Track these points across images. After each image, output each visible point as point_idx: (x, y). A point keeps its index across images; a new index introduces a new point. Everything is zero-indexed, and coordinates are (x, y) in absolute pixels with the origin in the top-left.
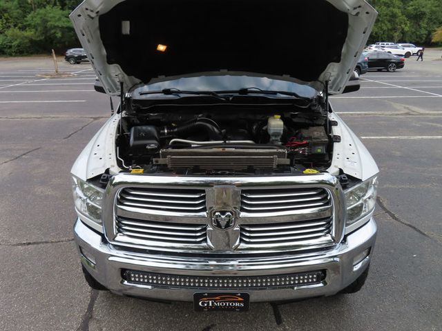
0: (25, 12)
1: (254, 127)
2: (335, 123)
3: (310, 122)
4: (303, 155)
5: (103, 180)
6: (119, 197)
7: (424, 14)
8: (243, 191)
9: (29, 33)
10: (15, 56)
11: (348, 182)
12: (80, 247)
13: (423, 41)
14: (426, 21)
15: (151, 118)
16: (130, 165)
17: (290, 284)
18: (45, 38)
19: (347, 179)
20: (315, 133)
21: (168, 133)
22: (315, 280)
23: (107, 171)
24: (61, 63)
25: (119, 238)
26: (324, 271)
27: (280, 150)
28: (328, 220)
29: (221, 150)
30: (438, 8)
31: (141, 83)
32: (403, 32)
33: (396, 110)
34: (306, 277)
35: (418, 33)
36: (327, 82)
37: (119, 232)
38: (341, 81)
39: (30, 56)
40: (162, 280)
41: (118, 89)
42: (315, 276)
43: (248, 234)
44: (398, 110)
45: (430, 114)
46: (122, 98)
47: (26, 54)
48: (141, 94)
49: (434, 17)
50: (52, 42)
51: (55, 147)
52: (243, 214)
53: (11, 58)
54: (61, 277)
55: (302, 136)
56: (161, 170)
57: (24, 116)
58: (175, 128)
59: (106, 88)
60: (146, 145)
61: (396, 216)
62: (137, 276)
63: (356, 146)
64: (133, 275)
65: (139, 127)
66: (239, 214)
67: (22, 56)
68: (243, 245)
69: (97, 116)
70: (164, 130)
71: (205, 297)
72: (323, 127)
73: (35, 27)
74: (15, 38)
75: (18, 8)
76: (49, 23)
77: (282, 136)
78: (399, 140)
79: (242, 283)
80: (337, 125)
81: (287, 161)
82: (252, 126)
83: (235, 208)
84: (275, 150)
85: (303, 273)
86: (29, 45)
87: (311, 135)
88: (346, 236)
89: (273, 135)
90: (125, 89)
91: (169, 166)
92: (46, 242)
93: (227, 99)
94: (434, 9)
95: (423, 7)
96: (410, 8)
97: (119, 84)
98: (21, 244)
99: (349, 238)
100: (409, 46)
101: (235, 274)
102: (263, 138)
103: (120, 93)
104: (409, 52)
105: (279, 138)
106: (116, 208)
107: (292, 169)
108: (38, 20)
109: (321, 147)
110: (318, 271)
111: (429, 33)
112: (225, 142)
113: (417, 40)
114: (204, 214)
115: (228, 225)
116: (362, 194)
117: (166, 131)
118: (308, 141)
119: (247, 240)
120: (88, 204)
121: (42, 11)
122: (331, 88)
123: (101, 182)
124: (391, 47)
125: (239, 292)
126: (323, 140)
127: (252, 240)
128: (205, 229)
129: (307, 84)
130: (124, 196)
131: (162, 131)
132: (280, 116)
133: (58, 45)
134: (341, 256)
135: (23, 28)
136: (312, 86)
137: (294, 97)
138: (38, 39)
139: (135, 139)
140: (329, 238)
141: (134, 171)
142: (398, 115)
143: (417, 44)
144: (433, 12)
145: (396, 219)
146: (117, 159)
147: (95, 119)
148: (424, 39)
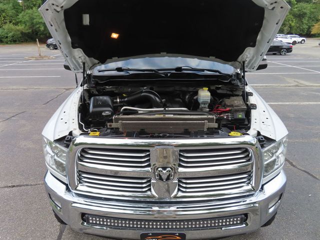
0: (17, 12)
1: (187, 97)
2: (251, 94)
3: (231, 93)
4: (227, 120)
5: (67, 141)
6: (79, 155)
7: (305, 14)
8: (181, 151)
9: (20, 27)
10: (10, 44)
11: (265, 143)
12: (49, 194)
13: (305, 34)
14: (307, 19)
15: (107, 90)
16: (90, 128)
17: (219, 225)
18: (32, 31)
19: (264, 139)
20: (236, 102)
21: (120, 101)
22: (239, 222)
23: (71, 134)
24: (43, 49)
25: (80, 188)
26: (246, 215)
27: (210, 116)
28: (249, 173)
29: (162, 116)
30: (315, 10)
31: (99, 63)
32: (291, 27)
33: (289, 83)
34: (232, 220)
35: (301, 27)
36: (244, 62)
37: (80, 183)
38: (255, 62)
39: (21, 44)
40: (114, 223)
41: (81, 68)
42: (239, 219)
43: (184, 185)
44: (291, 83)
45: (314, 86)
46: (84, 75)
47: (18, 42)
48: (100, 71)
49: (312, 16)
50: (37, 34)
51: (36, 110)
52: (181, 170)
53: (7, 45)
54: (37, 213)
55: (225, 104)
56: (113, 133)
57: (14, 87)
58: (125, 97)
59: (71, 66)
60: (102, 112)
61: (294, 163)
62: (94, 219)
63: (269, 112)
64: (91, 218)
65: (97, 97)
66: (178, 169)
67: (16, 44)
68: (180, 194)
69: (69, 88)
70: (117, 99)
71: (150, 236)
72: (241, 97)
73: (25, 22)
74: (10, 30)
75: (12, 10)
76: (35, 20)
77: (209, 104)
78: (292, 105)
79: (180, 225)
80: (252, 96)
81: (216, 125)
82: (186, 96)
83: (174, 165)
84: (205, 116)
85: (229, 217)
86: (20, 35)
87: (232, 103)
88: (263, 186)
89: (202, 104)
90: (86, 68)
91: (121, 130)
92: (27, 185)
93: (166, 75)
94: (312, 10)
95: (305, 9)
96: (296, 9)
97: (81, 64)
98: (8, 187)
99: (265, 186)
100: (295, 37)
101: (175, 218)
102: (194, 106)
103: (82, 71)
104: (295, 41)
105: (207, 106)
106: (77, 164)
107: (220, 131)
108: (27, 18)
109: (241, 113)
110: (241, 214)
111: (309, 27)
112: (165, 109)
113: (301, 32)
114: (149, 169)
115: (168, 179)
116: (274, 151)
117: (118, 100)
118: (231, 108)
119: (184, 190)
120: (55, 160)
121: (30, 11)
122: (247, 66)
123: (65, 142)
124: (282, 37)
125: (177, 232)
126: (243, 107)
127: (188, 190)
128: (150, 181)
129: (228, 64)
130: (83, 154)
131: (115, 101)
132: (207, 89)
133: (42, 36)
134: (259, 202)
135: (16, 24)
136: (232, 65)
137: (217, 74)
138: (27, 32)
139: (94, 107)
140: (249, 187)
141: (92, 134)
142: (290, 86)
143: (301, 35)
144: (312, 13)
145: (294, 166)
146: (79, 124)
147: (67, 89)
148: (306, 31)
